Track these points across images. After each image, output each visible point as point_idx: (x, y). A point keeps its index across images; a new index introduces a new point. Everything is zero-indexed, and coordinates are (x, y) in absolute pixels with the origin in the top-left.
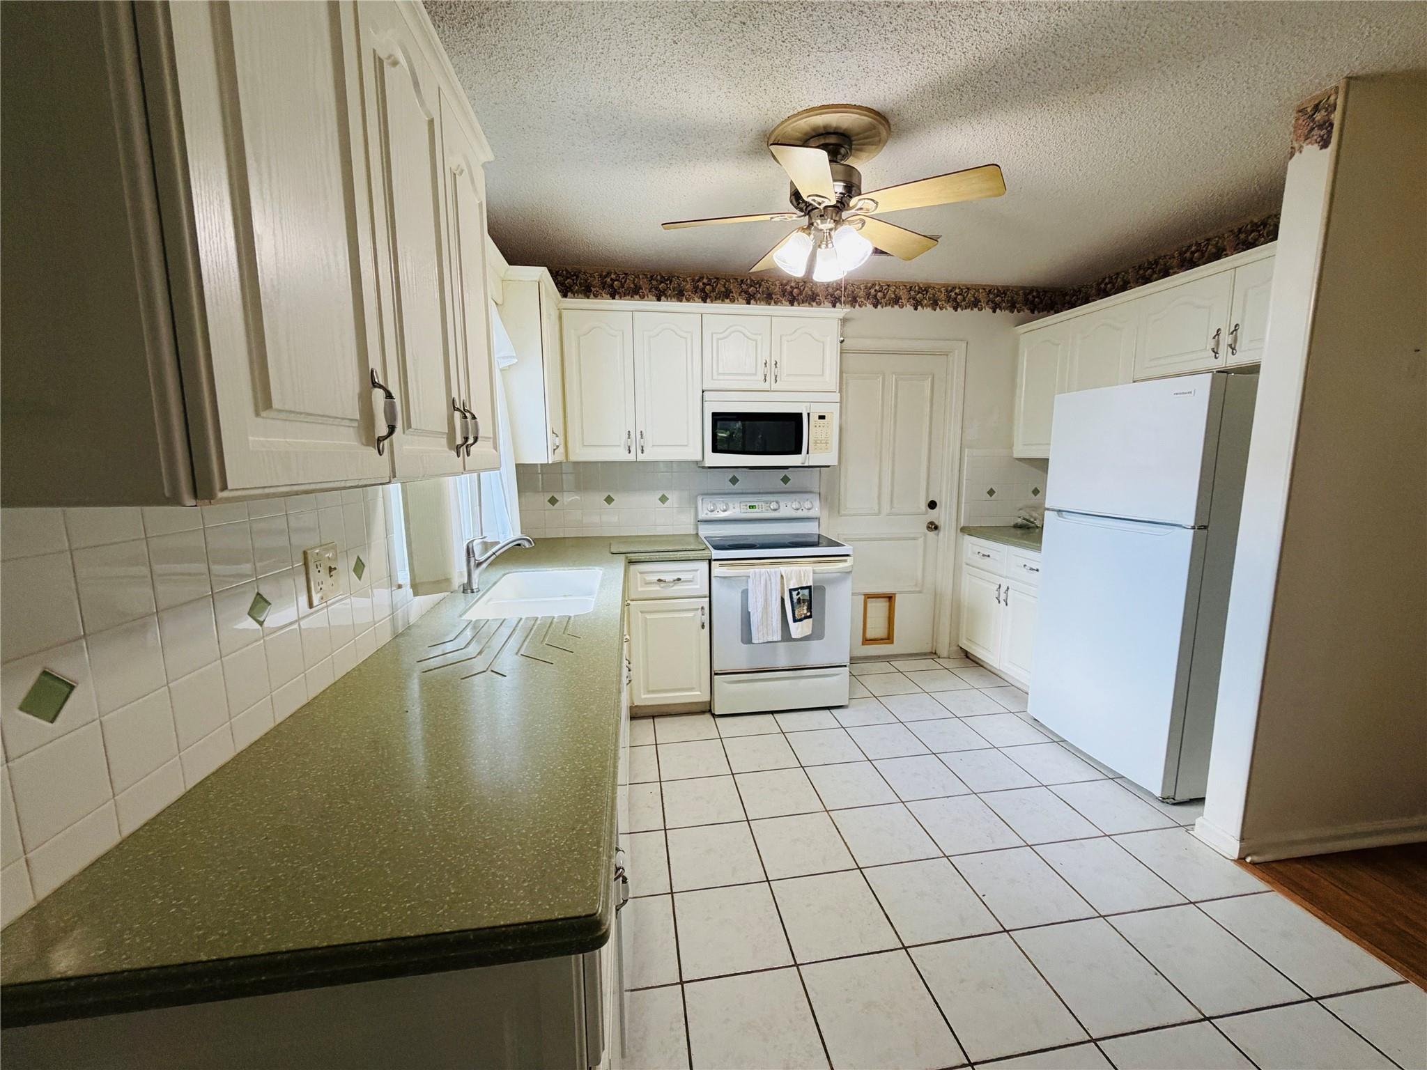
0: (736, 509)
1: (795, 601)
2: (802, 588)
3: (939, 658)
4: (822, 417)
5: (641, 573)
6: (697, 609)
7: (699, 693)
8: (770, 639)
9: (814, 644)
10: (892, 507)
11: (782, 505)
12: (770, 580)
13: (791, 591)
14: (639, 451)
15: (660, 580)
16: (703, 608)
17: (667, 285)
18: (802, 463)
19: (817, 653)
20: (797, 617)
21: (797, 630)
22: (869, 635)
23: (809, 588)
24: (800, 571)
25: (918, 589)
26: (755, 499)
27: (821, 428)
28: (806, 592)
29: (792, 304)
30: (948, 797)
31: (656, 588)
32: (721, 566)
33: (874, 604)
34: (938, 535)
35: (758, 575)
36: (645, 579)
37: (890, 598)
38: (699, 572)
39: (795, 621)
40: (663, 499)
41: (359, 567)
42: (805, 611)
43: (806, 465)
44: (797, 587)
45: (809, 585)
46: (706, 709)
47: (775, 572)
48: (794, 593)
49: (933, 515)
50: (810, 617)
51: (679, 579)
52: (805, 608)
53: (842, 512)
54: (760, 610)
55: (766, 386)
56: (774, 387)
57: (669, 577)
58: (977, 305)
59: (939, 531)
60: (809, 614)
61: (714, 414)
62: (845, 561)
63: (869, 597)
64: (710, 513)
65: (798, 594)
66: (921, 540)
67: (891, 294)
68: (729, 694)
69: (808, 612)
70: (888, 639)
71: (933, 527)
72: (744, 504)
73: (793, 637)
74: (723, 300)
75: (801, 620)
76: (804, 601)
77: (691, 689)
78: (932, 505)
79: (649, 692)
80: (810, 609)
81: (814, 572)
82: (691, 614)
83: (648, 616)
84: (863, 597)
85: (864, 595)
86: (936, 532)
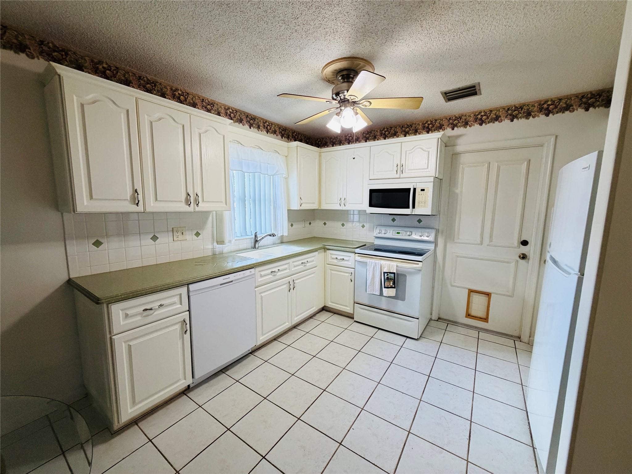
0: (391, 233)
1: (386, 278)
2: (390, 273)
3: (521, 341)
4: (423, 190)
5: (331, 254)
6: (350, 273)
7: (349, 309)
8: (374, 293)
9: (400, 302)
10: (491, 241)
11: (413, 233)
12: (376, 266)
13: (384, 273)
14: (344, 206)
15: (336, 258)
16: (352, 273)
18: (412, 213)
19: (400, 306)
20: (386, 286)
21: (386, 292)
22: (473, 313)
23: (394, 273)
24: (390, 265)
25: (508, 294)
26: (400, 229)
27: (422, 196)
28: (393, 275)
29: (428, 132)
31: (335, 261)
32: (359, 256)
33: (477, 296)
34: (528, 263)
35: (371, 263)
36: (332, 257)
37: (488, 295)
38: (351, 258)
39: (385, 287)
40: (363, 226)
41: (198, 234)
42: (391, 284)
43: (413, 214)
44: (387, 271)
45: (394, 272)
46: (350, 316)
47: (378, 263)
48: (386, 274)
49: (524, 249)
50: (394, 288)
51: (343, 259)
52: (392, 283)
53: (456, 241)
54: (370, 279)
55: (398, 176)
56: (402, 176)
57: (339, 258)
59: (529, 259)
60: (393, 286)
61: (370, 190)
62: (418, 264)
63: (471, 291)
64: (378, 234)
65: (388, 275)
66: (513, 264)
67: (493, 116)
68: (361, 313)
69: (393, 285)
70: (485, 319)
71: (524, 257)
72: (395, 231)
73: (384, 295)
75: (388, 288)
76: (391, 279)
77: (347, 306)
78: (525, 243)
79: (332, 302)
80: (394, 283)
81: (397, 266)
82: (347, 275)
83: (332, 272)
84: (468, 290)
85: (469, 290)
86: (527, 260)
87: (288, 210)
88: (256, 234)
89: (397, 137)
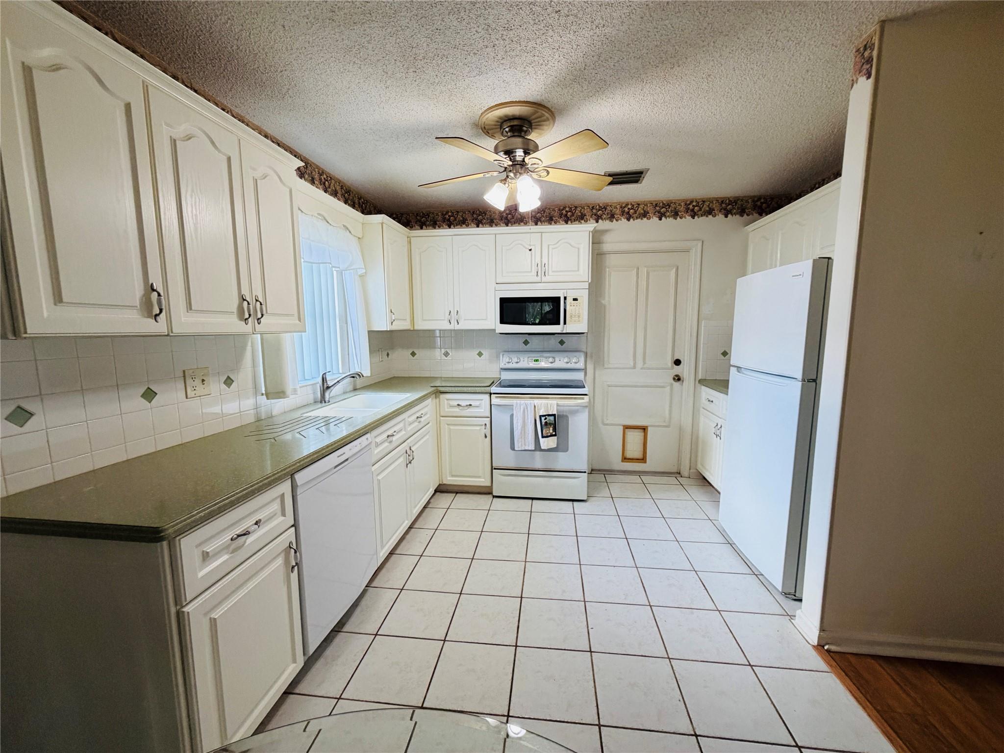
0: (526, 361)
1: (543, 423)
2: (549, 415)
3: (681, 477)
4: (575, 300)
5: (447, 400)
6: (482, 425)
7: (483, 480)
8: (527, 448)
9: (561, 454)
10: (644, 363)
11: (557, 359)
12: (527, 408)
13: (541, 417)
14: (456, 323)
15: (458, 405)
16: (486, 425)
17: (483, 216)
18: (562, 331)
19: (562, 460)
20: (544, 434)
21: (545, 443)
22: (629, 455)
23: (554, 415)
24: (547, 405)
25: (665, 424)
26: (539, 355)
27: (574, 307)
28: (552, 418)
29: (567, 223)
30: (614, 566)
31: (457, 409)
32: (497, 397)
33: (632, 433)
34: (682, 385)
35: (519, 405)
36: (449, 404)
37: (644, 429)
38: (483, 401)
39: (543, 437)
40: (480, 354)
41: (229, 381)
42: (551, 431)
43: (564, 332)
44: (545, 414)
45: (554, 413)
46: (487, 491)
47: (530, 403)
48: (543, 418)
49: (677, 370)
50: (555, 435)
51: (470, 405)
52: (551, 429)
53: (606, 366)
54: (520, 428)
55: (538, 279)
56: (544, 279)
57: (463, 403)
58: (712, 213)
59: (683, 381)
60: (554, 433)
61: (501, 299)
62: (583, 399)
63: (627, 427)
64: (507, 364)
65: (546, 419)
66: (668, 389)
67: (640, 210)
68: (504, 483)
69: (553, 432)
70: (643, 459)
71: (678, 378)
72: (531, 358)
73: (542, 448)
74: (519, 224)
75: (547, 437)
76: (550, 424)
77: (479, 477)
78: (678, 362)
79: (453, 476)
80: (555, 429)
81: (558, 405)
82: (478, 428)
83: (452, 427)
84: (622, 427)
85: (624, 426)
86: (681, 382)
87: (368, 331)
88: (324, 376)
89: (524, 223)
